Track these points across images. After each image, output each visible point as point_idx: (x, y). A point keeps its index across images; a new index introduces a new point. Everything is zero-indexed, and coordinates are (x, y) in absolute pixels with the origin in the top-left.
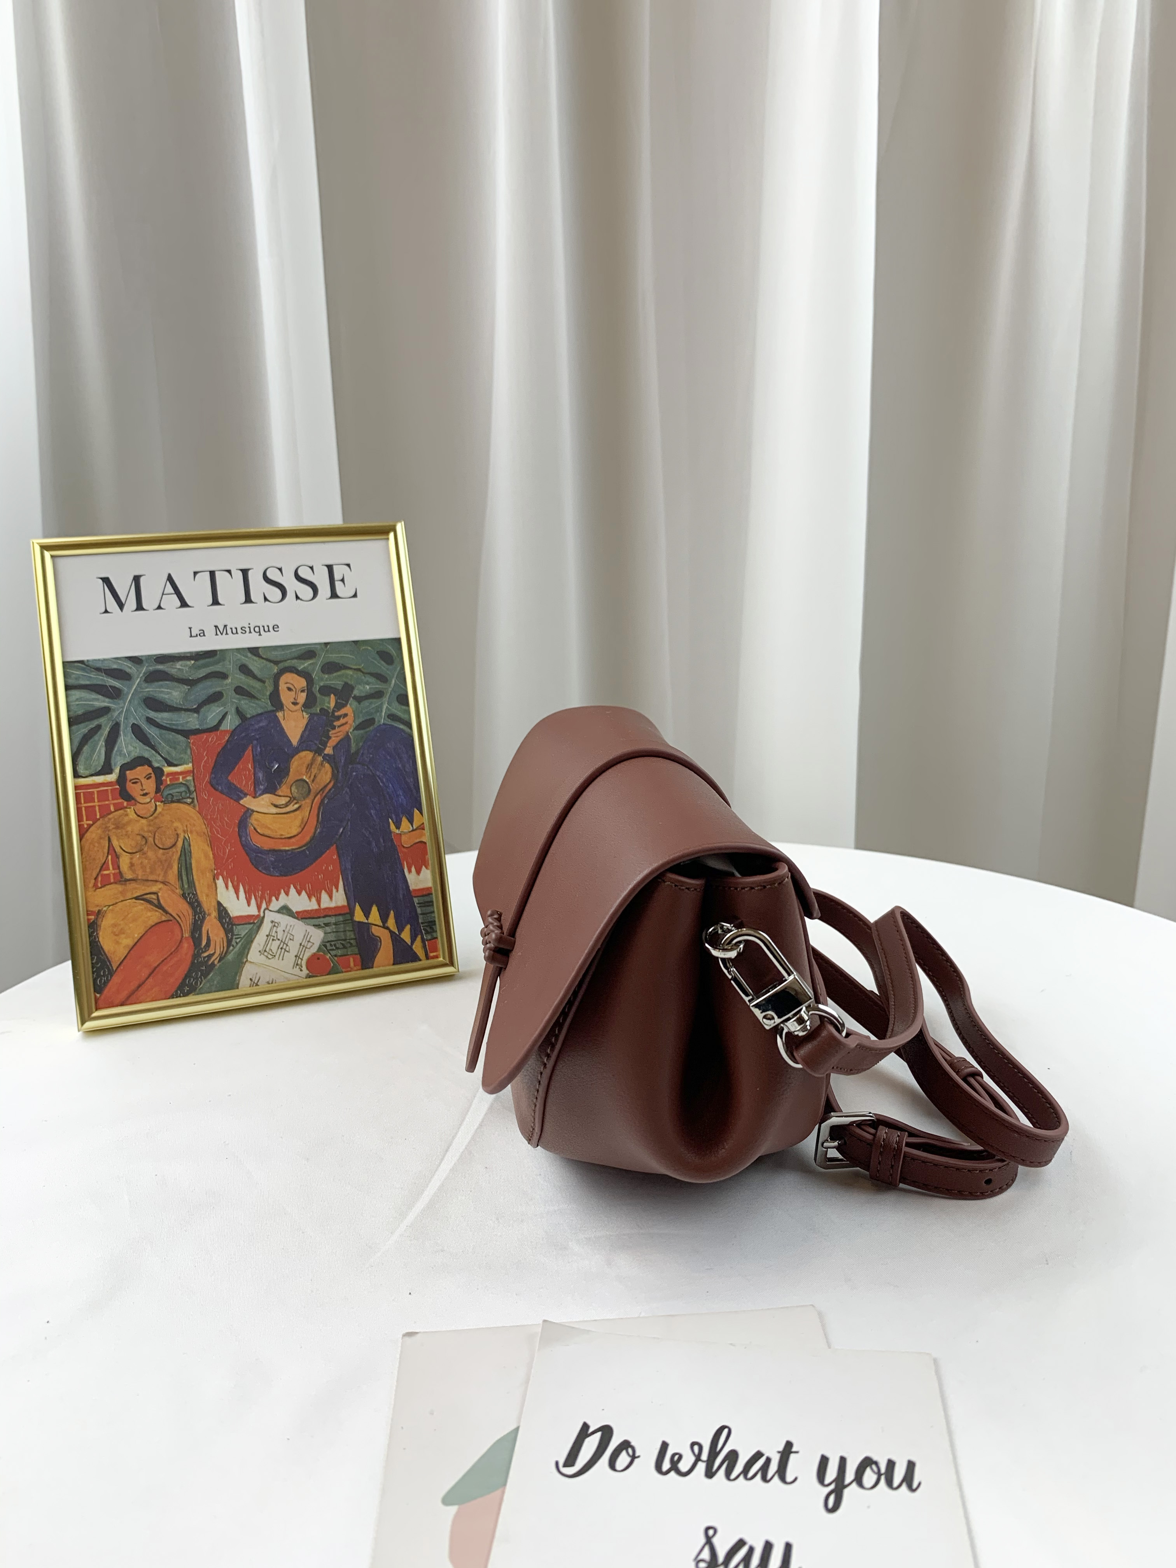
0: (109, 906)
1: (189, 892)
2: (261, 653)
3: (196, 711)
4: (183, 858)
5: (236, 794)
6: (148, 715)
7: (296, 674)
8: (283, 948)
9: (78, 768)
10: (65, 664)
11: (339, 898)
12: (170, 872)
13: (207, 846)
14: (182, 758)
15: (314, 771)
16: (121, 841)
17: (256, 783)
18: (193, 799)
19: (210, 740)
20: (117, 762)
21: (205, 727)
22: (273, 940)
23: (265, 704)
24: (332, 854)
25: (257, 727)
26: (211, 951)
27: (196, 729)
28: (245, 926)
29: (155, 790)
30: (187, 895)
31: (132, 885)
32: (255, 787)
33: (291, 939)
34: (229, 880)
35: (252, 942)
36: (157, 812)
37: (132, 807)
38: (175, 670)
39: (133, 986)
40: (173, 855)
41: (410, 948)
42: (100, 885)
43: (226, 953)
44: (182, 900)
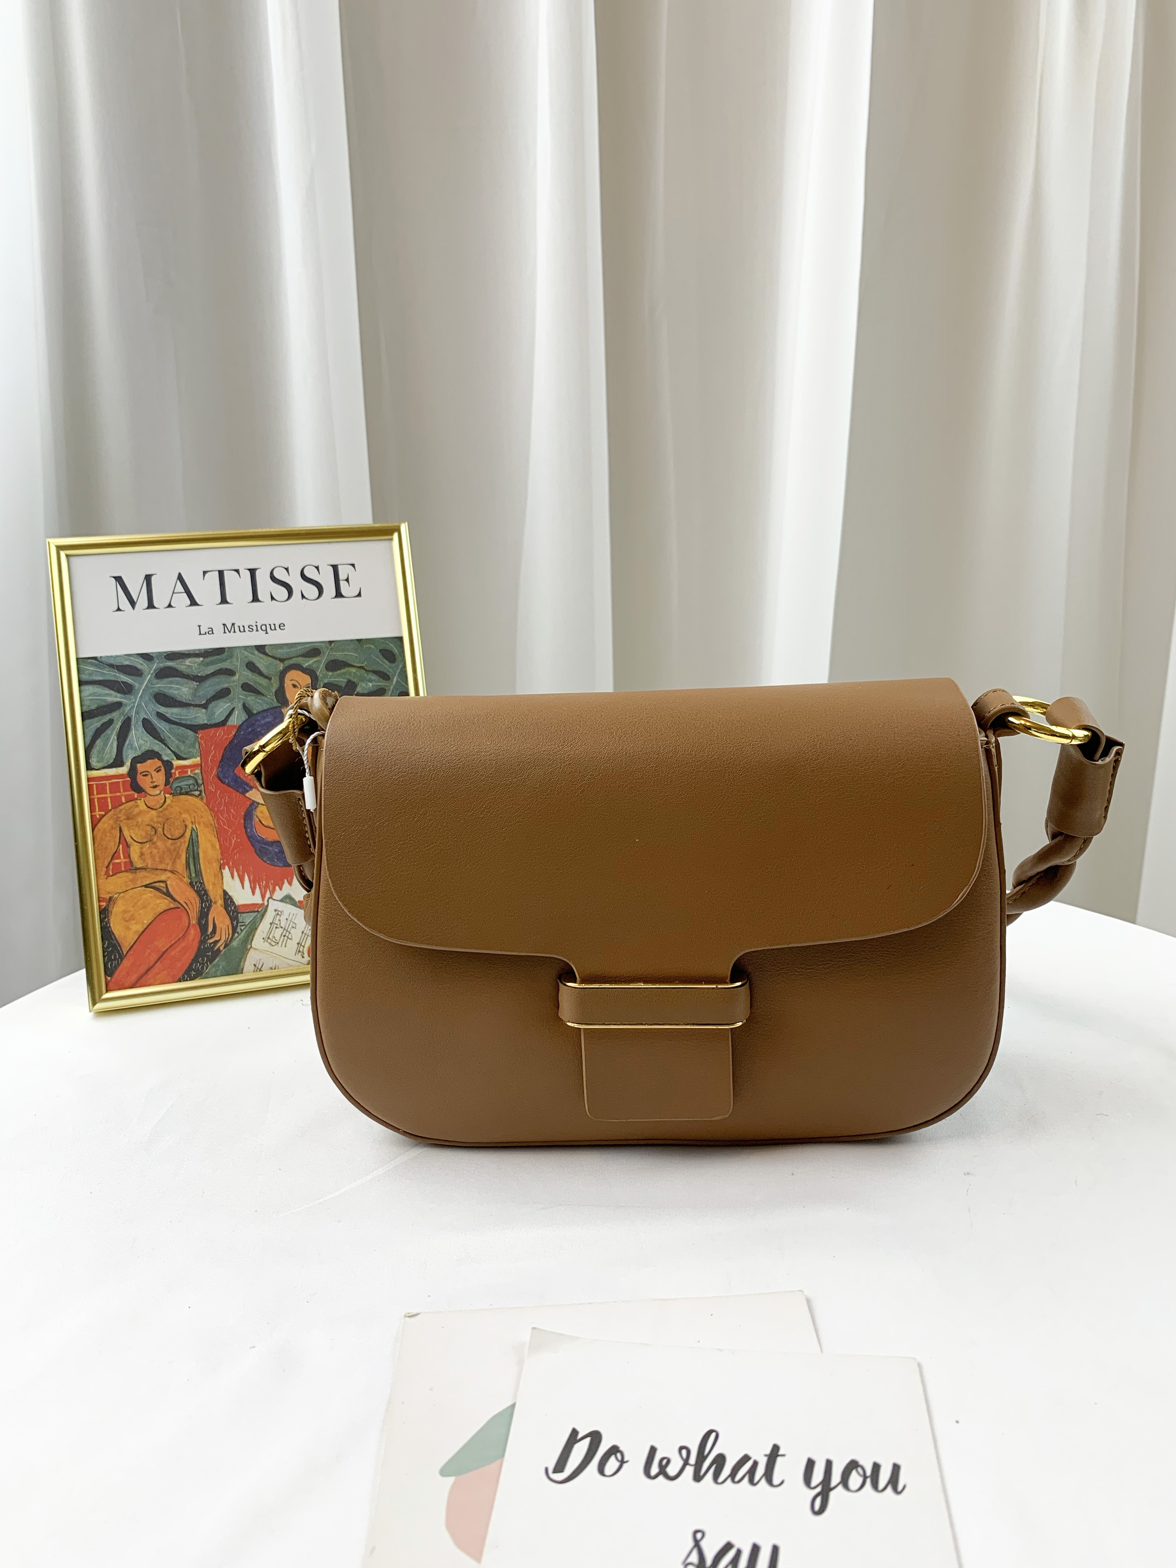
0: (120, 893)
1: (196, 880)
2: (267, 651)
3: (205, 706)
4: (191, 848)
5: (242, 787)
6: (158, 710)
7: (301, 671)
8: (286, 935)
9: (91, 761)
10: (77, 659)
12: (178, 861)
13: (213, 837)
14: (191, 752)
16: (131, 831)
19: (218, 734)
20: (129, 755)
21: (213, 722)
22: (276, 928)
25: (263, 722)
26: (216, 938)
27: (204, 724)
28: (250, 914)
29: (164, 783)
30: (194, 884)
31: (142, 873)
33: (293, 928)
34: (235, 870)
35: (256, 929)
36: (166, 803)
37: (143, 799)
38: (185, 667)
39: (142, 969)
40: (181, 845)
42: (111, 874)
43: (231, 940)
44: (190, 889)
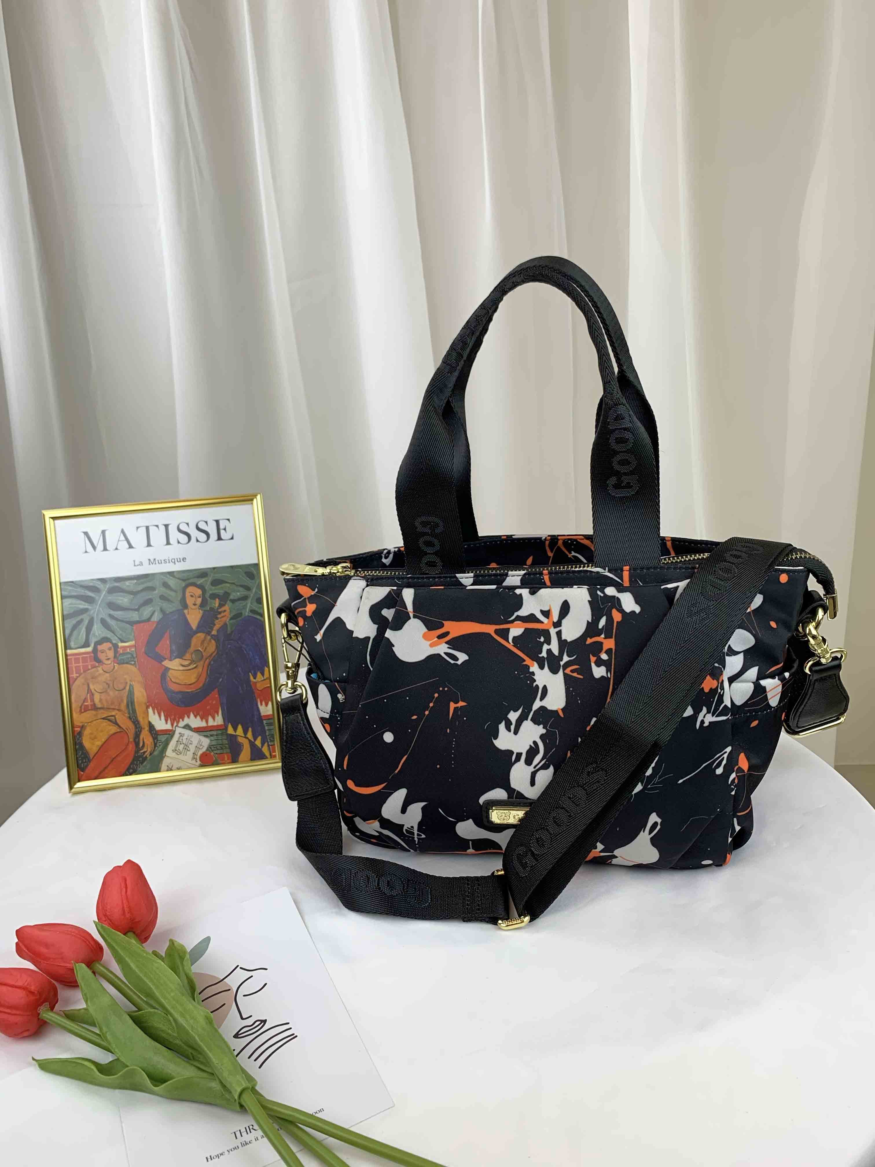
0: (88, 723)
2: (175, 575)
3: (137, 610)
4: (130, 696)
5: (160, 659)
6: (110, 613)
7: (196, 586)
8: (186, 748)
10: (62, 584)
11: (219, 720)
12: (122, 704)
13: (142, 689)
14: (129, 638)
16: (95, 686)
17: (172, 652)
18: (135, 662)
19: (145, 627)
21: (143, 619)
22: (181, 744)
23: (176, 605)
24: (215, 694)
25: (172, 619)
26: (145, 750)
27: (137, 621)
28: (165, 736)
29: (113, 656)
30: (131, 717)
31: (101, 711)
32: (171, 655)
33: (190, 744)
35: (168, 745)
36: (115, 669)
37: (101, 667)
38: (125, 586)
40: (124, 694)
41: (261, 750)
42: (83, 711)
43: (154, 750)
44: (128, 720)
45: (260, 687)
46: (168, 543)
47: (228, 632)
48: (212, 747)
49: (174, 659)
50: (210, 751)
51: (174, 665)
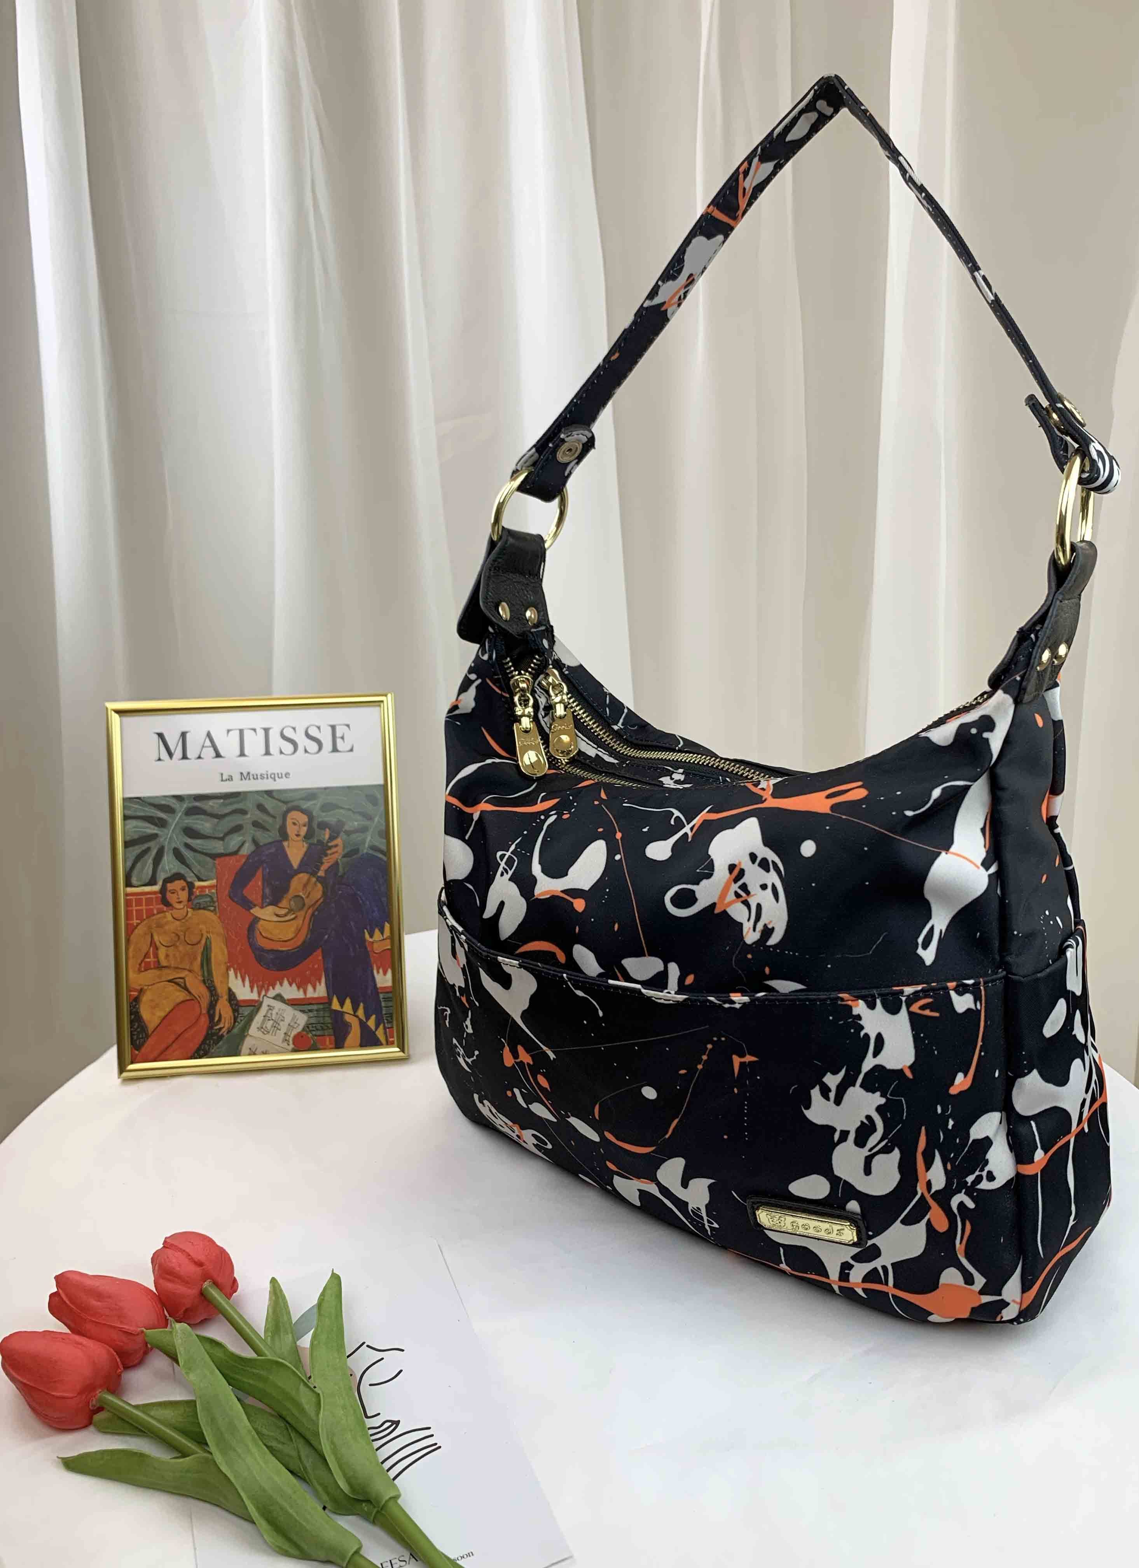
0: (149, 986)
2: (274, 795)
3: (222, 839)
4: (205, 952)
5: (248, 905)
6: (185, 841)
7: (300, 812)
8: (276, 1027)
9: (129, 880)
10: (125, 800)
11: (321, 990)
12: (195, 963)
13: (223, 944)
14: (209, 875)
15: (309, 888)
16: (160, 937)
17: (264, 897)
19: (231, 862)
21: (228, 851)
22: (269, 1020)
23: (274, 835)
24: (318, 955)
25: (267, 853)
26: (221, 1025)
27: (221, 853)
28: (249, 1008)
29: (187, 899)
30: (206, 981)
31: (166, 971)
32: (262, 900)
33: (282, 1020)
35: (252, 1020)
36: (188, 916)
37: (170, 912)
38: (208, 806)
39: (161, 1048)
40: (197, 949)
41: (374, 1033)
42: (143, 970)
43: (233, 1027)
44: (202, 984)
45: (378, 948)
46: (267, 753)
47: (340, 874)
48: (310, 1026)
49: (266, 906)
50: (306, 1031)
51: (266, 914)
